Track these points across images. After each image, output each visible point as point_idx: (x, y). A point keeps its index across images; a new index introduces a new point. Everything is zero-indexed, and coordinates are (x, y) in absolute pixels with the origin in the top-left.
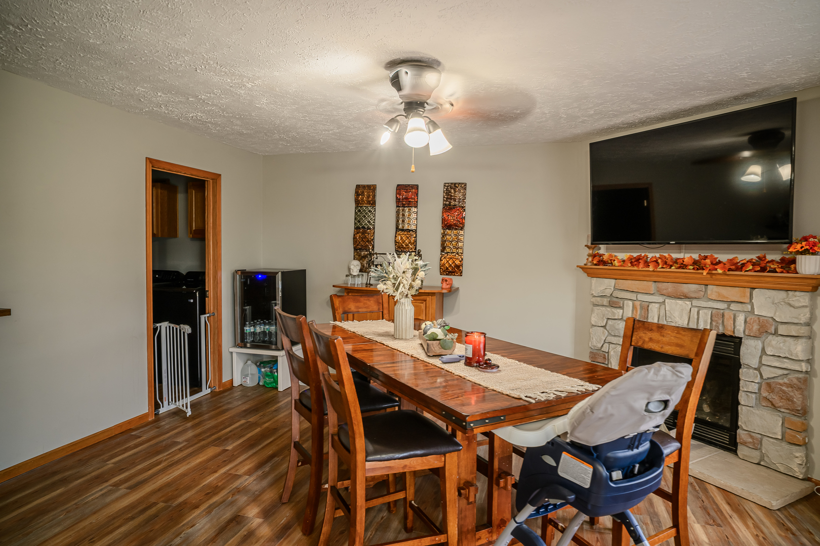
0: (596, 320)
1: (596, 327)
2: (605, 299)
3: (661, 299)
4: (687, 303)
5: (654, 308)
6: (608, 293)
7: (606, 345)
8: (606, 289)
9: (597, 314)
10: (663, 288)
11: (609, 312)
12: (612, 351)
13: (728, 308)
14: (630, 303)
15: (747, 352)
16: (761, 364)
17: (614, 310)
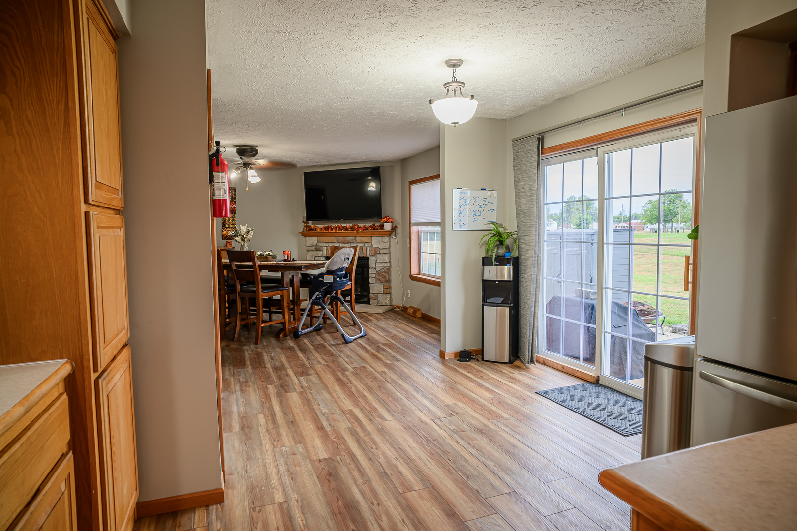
0: (309, 258)
6: (315, 244)
8: (313, 242)
11: (315, 253)
13: (364, 246)
14: (325, 248)
15: (372, 263)
16: (376, 266)
17: (318, 252)
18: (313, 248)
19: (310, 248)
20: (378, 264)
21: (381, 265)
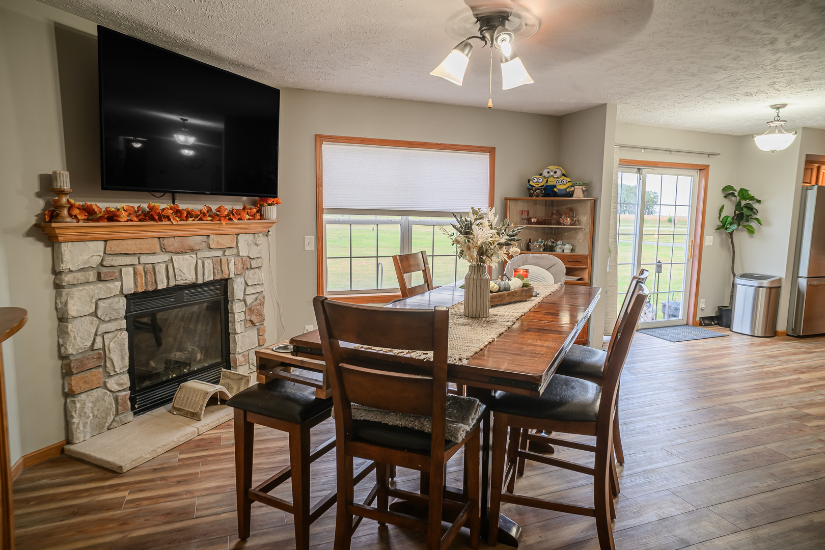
0: (78, 308)
1: (77, 319)
2: (91, 273)
3: (166, 257)
4: (193, 256)
5: (161, 269)
6: (96, 261)
7: (99, 340)
8: (92, 256)
9: (79, 299)
10: (169, 243)
11: (100, 290)
12: (112, 343)
13: (224, 255)
14: (131, 269)
15: (238, 289)
16: (245, 295)
17: (108, 285)
18: (92, 276)
19: (79, 275)
20: (250, 290)
21: (253, 291)
